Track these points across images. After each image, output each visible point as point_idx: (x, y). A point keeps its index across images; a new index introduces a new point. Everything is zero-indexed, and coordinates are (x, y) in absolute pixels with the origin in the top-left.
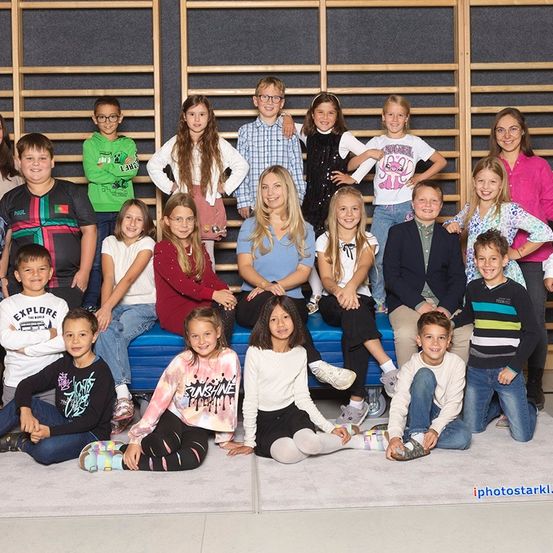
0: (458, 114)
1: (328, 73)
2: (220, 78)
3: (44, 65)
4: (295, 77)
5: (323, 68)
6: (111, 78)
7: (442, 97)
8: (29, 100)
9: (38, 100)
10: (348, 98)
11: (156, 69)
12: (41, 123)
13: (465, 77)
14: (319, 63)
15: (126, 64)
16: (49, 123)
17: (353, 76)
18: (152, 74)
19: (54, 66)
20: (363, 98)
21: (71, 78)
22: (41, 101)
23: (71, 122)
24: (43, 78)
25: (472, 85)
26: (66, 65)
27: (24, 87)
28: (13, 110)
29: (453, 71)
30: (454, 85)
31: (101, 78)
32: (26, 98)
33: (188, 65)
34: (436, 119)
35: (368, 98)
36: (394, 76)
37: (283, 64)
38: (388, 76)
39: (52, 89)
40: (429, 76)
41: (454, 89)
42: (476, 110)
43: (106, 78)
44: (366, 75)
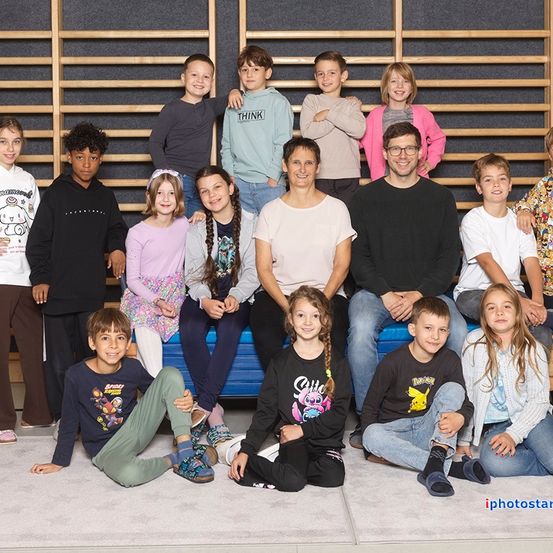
0: (549, 87)
1: (404, 40)
2: (281, 45)
3: (85, 29)
4: (365, 44)
5: (398, 34)
6: (159, 44)
7: (529, 67)
8: (68, 69)
9: (79, 68)
10: (424, 68)
11: (211, 34)
12: (82, 94)
14: (393, 28)
15: (177, 29)
16: (91, 94)
17: (429, 44)
18: (206, 40)
19: (96, 30)
20: (441, 68)
21: (114, 44)
22: (82, 69)
23: (116, 93)
24: (84, 44)
26: (110, 29)
27: (63, 53)
28: (51, 79)
29: (542, 39)
30: (543, 54)
31: (149, 44)
32: (65, 66)
33: (247, 30)
34: (522, 92)
35: (447, 68)
36: (477, 44)
37: (351, 29)
38: (469, 44)
39: (94, 56)
40: (515, 44)
41: (544, 59)
43: (155, 44)
44: (444, 43)
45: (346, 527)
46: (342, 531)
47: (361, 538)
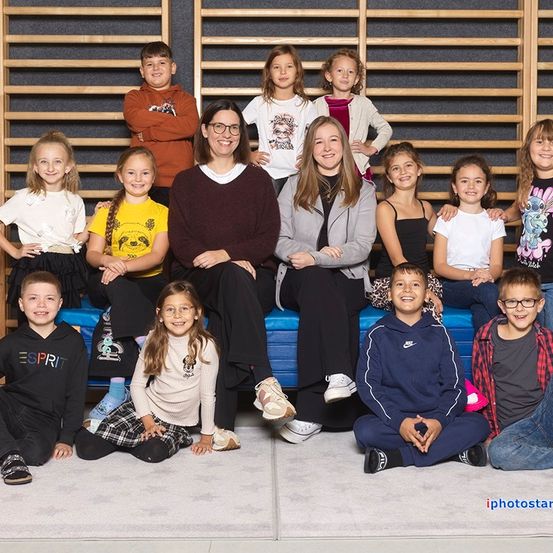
0: (522, 71)
1: (369, 19)
5: (362, 13)
7: (502, 52)
8: (15, 47)
10: (391, 50)
11: (164, 12)
13: (531, 27)
15: (129, 6)
16: (39, 75)
17: (396, 25)
18: (158, 18)
19: (45, 6)
20: (408, 50)
21: (65, 22)
22: (30, 48)
24: (32, 22)
25: (539, 37)
27: (9, 31)
29: (516, 20)
30: (517, 37)
31: (100, 23)
32: (12, 45)
33: (202, 7)
36: (446, 24)
37: (315, 8)
41: (517, 42)
42: (543, 66)
44: (412, 25)
45: (270, 522)
46: (265, 526)
47: (283, 533)
